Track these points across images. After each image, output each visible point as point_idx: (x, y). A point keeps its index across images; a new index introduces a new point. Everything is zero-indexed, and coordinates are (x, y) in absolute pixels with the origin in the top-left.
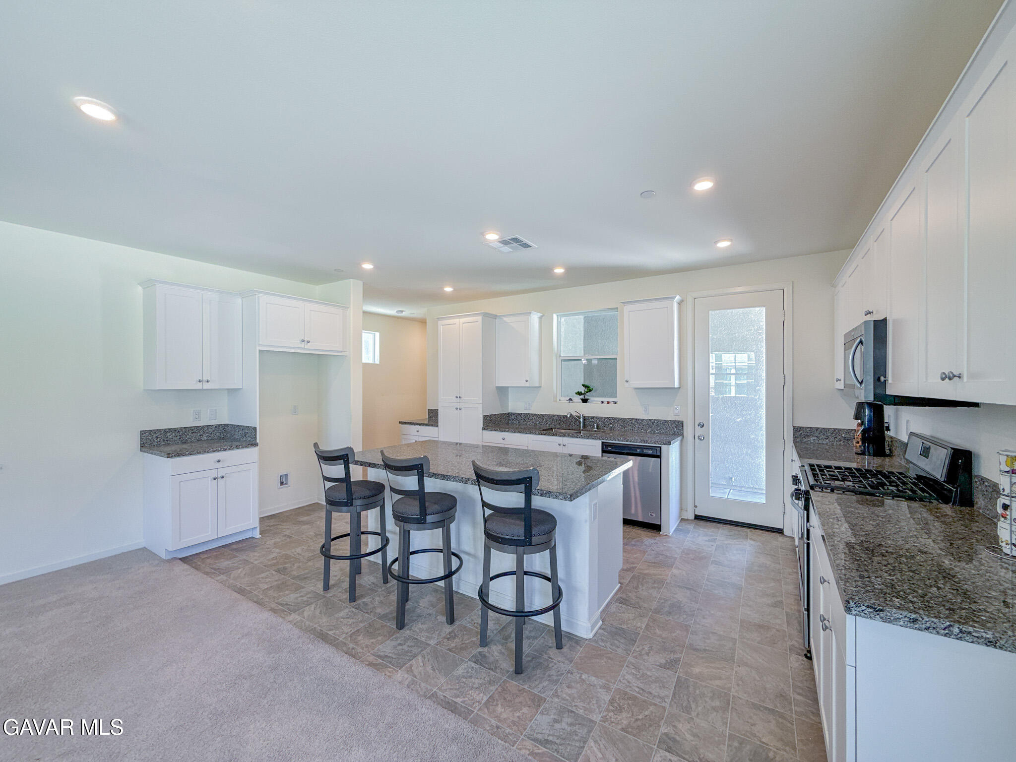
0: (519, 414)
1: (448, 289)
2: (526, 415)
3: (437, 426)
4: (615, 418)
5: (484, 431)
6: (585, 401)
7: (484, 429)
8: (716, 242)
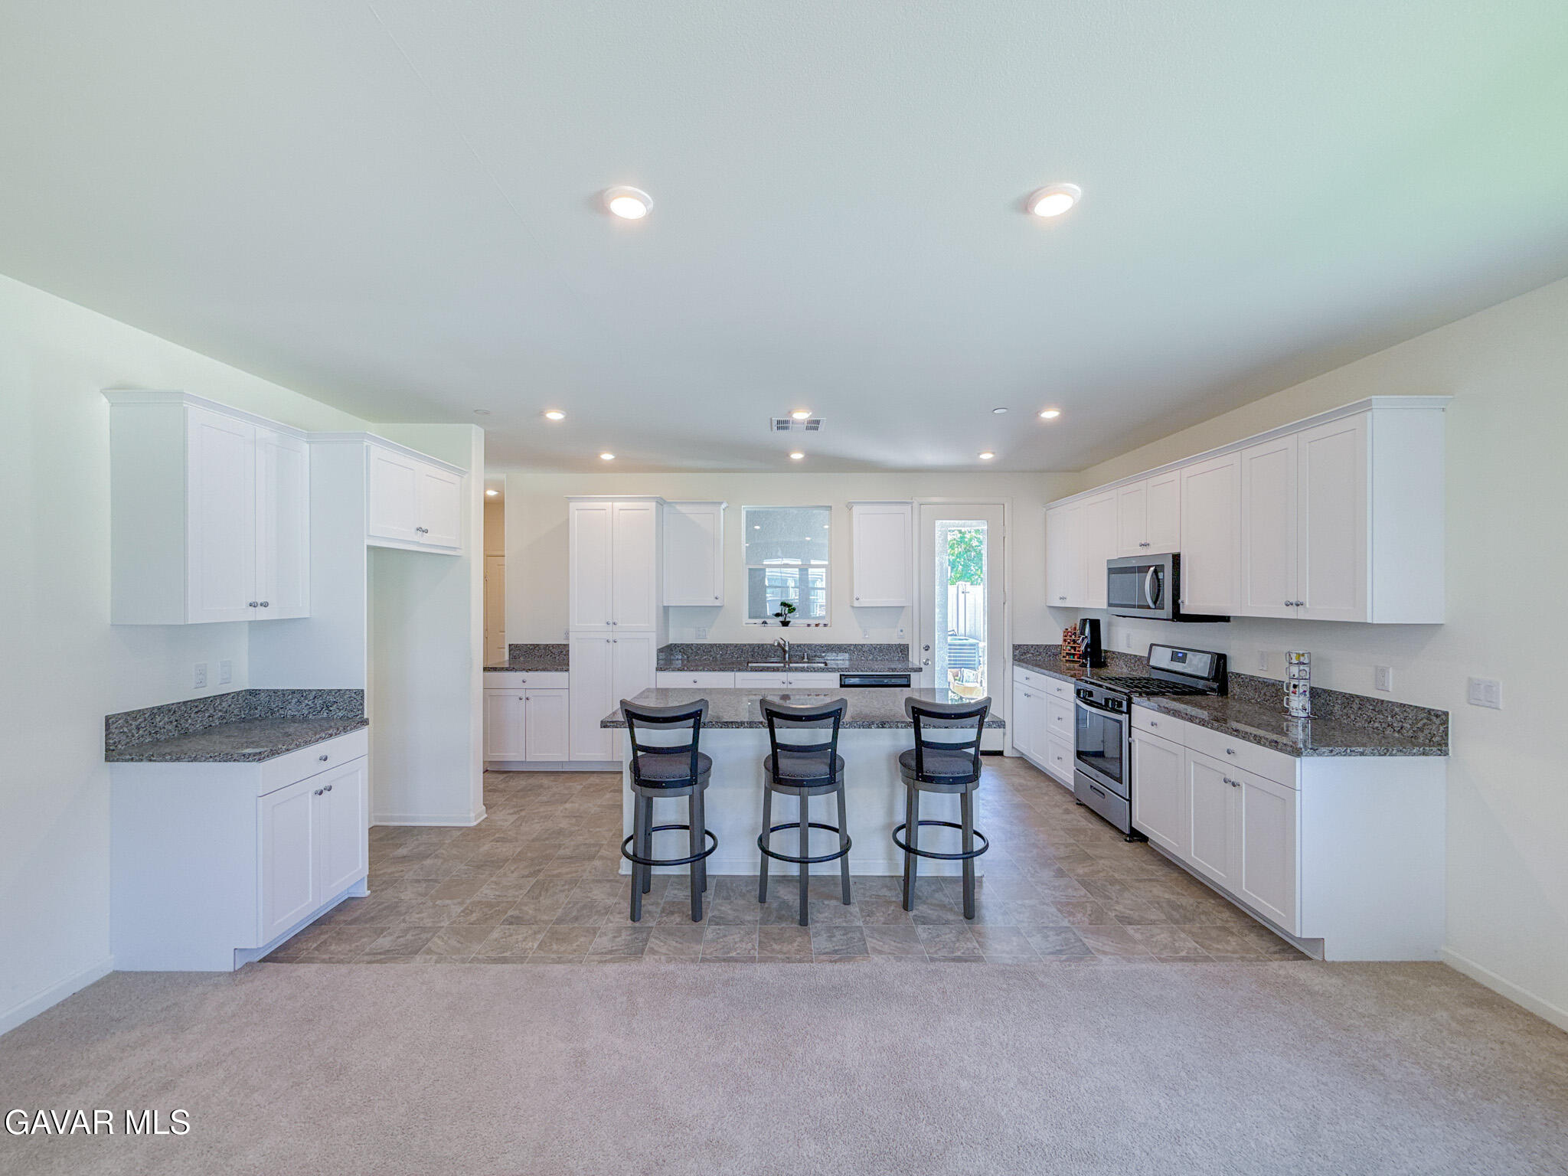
0: (688, 645)
1: (607, 457)
2: (699, 646)
3: (567, 670)
4: (829, 645)
5: (660, 674)
6: (785, 624)
7: (659, 669)
8: (979, 454)
